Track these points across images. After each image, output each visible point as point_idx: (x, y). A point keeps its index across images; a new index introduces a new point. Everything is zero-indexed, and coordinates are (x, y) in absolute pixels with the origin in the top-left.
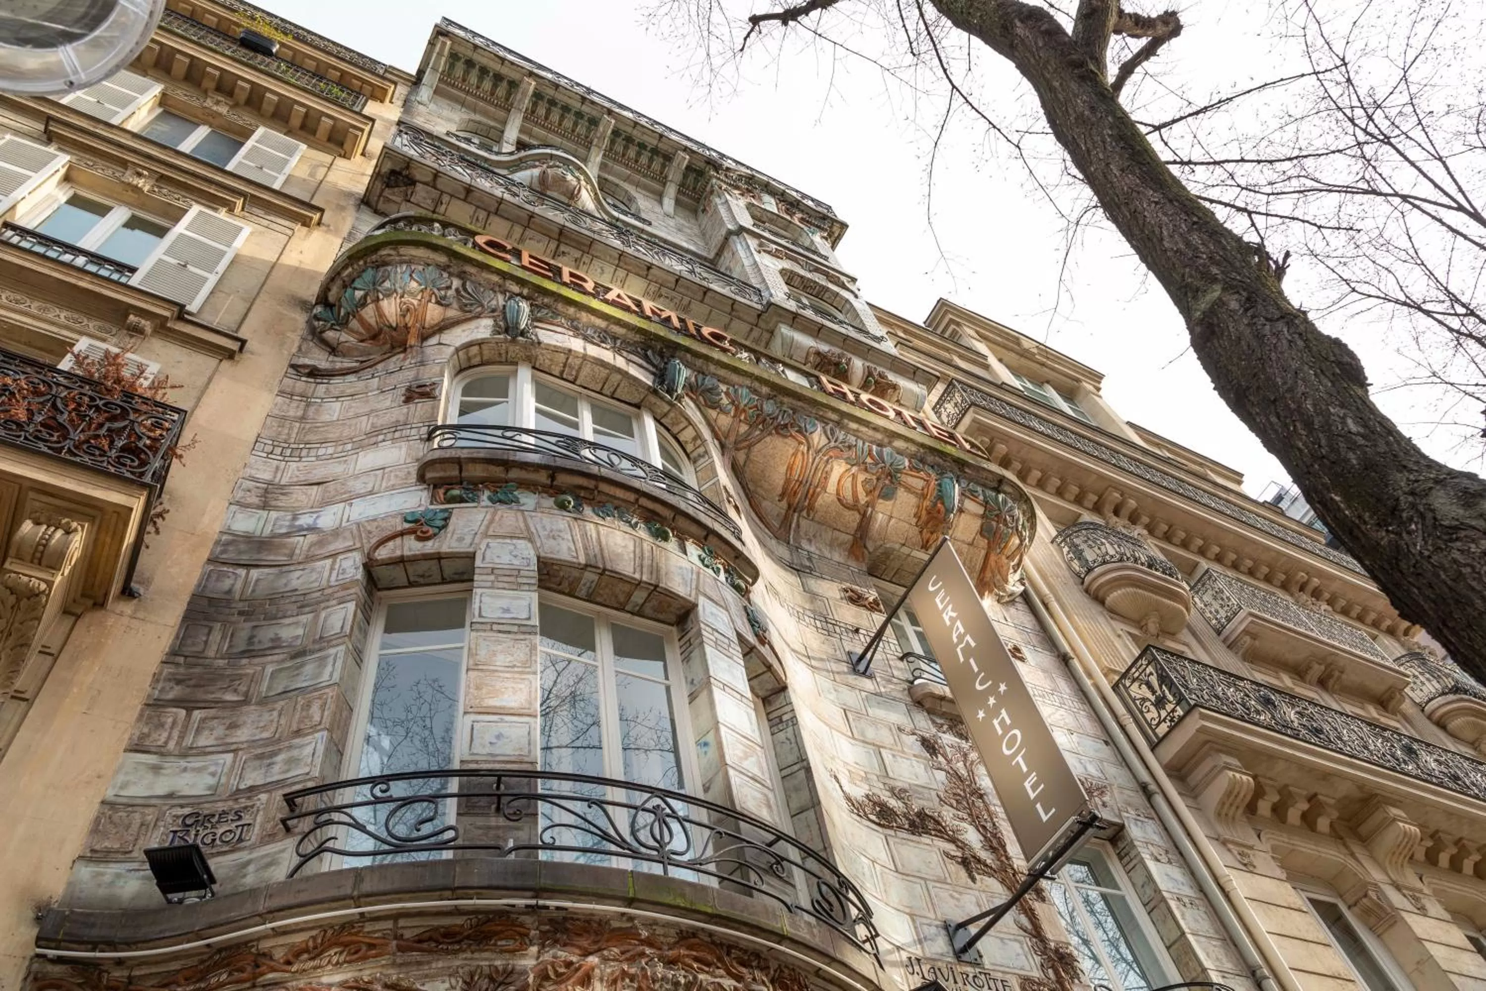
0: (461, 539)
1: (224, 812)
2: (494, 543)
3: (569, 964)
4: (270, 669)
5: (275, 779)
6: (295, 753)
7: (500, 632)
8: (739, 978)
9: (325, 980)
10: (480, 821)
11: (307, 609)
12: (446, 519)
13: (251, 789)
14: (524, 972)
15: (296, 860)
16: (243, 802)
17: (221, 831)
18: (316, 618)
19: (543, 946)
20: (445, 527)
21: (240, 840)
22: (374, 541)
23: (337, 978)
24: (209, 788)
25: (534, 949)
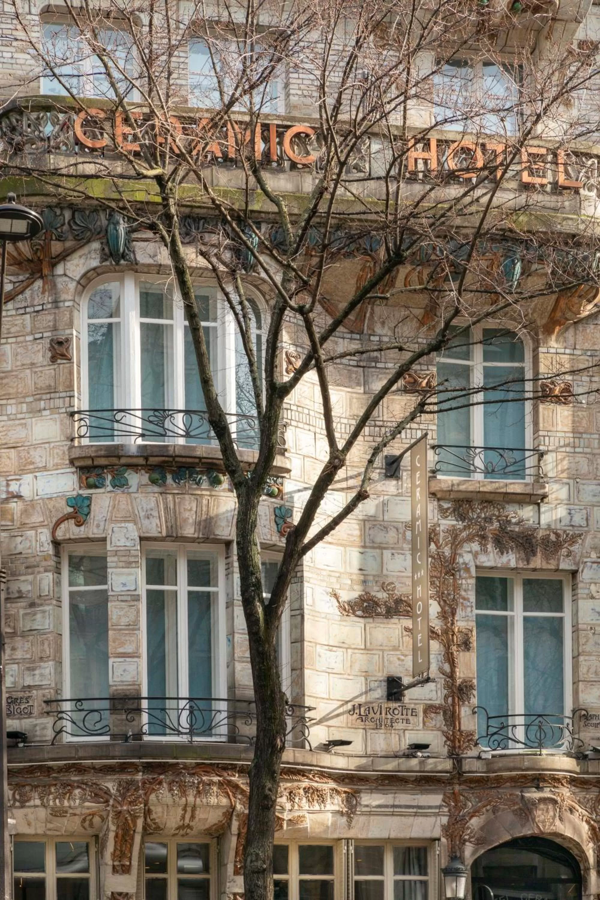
0: (98, 526)
1: (21, 698)
2: (116, 526)
3: (153, 779)
4: (22, 612)
5: (37, 684)
6: (43, 671)
7: (122, 601)
8: (220, 776)
9: (73, 778)
10: (119, 717)
11: (30, 570)
12: (89, 506)
13: (29, 687)
14: (138, 782)
15: (54, 734)
16: (27, 694)
17: (22, 707)
18: (35, 578)
19: (143, 772)
20: (89, 513)
21: (31, 713)
22: (54, 520)
23: (76, 778)
24: (12, 683)
25: (141, 774)
